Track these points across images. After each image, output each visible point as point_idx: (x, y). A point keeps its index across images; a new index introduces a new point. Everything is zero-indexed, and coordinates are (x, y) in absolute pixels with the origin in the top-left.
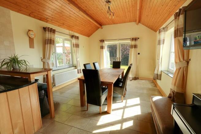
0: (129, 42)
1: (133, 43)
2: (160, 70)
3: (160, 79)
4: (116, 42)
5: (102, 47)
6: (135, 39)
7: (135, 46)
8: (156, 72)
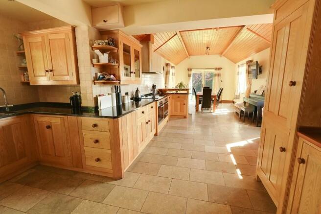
0: (213, 71)
1: (217, 72)
2: (239, 92)
3: (239, 99)
4: (202, 71)
5: (189, 76)
6: (219, 69)
7: (219, 75)
8: (236, 94)
